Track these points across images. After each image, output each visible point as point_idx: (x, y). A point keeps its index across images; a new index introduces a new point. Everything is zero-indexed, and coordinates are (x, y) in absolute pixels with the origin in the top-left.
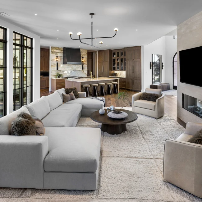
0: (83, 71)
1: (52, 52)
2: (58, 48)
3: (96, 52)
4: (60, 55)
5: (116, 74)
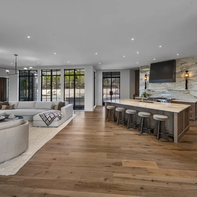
0: (187, 92)
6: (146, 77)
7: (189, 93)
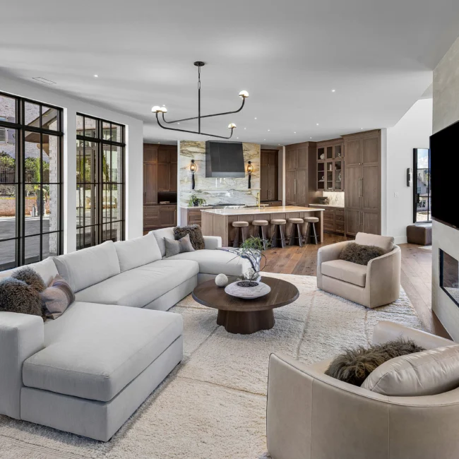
0: (249, 192)
1: (182, 152)
3: (281, 148)
4: (200, 157)
5: (326, 198)
6: (194, 165)
7: (251, 194)
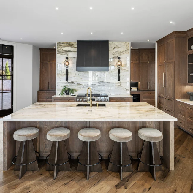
0: (119, 84)
1: (58, 51)
2: (69, 43)
4: (73, 55)
6: (68, 62)
7: (121, 86)
